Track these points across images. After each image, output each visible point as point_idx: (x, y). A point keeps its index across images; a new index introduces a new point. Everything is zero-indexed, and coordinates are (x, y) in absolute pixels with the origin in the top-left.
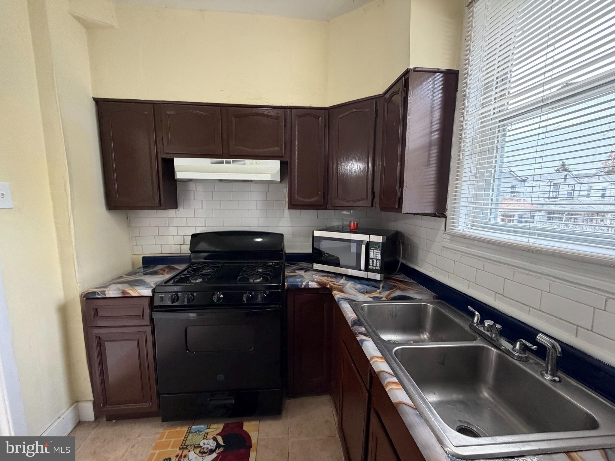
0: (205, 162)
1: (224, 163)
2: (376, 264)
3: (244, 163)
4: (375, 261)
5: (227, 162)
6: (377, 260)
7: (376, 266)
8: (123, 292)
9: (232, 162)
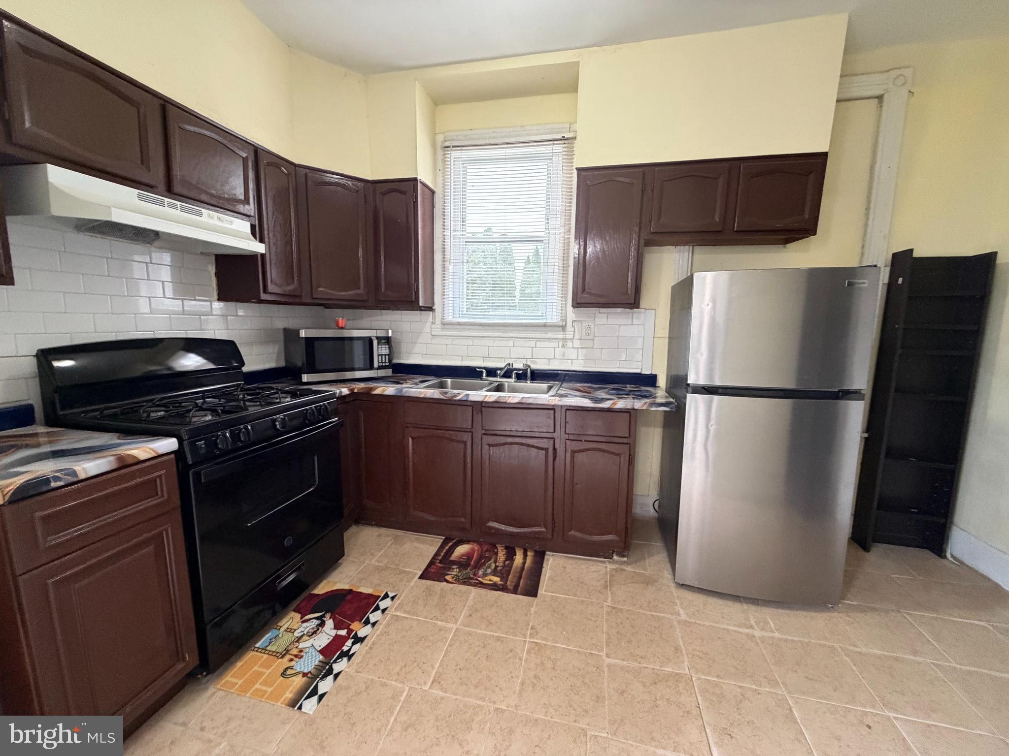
0: (129, 194)
1: (166, 205)
2: (385, 360)
3: (201, 215)
4: (384, 357)
5: (171, 206)
6: (385, 355)
7: (385, 362)
8: (120, 458)
9: (179, 208)
